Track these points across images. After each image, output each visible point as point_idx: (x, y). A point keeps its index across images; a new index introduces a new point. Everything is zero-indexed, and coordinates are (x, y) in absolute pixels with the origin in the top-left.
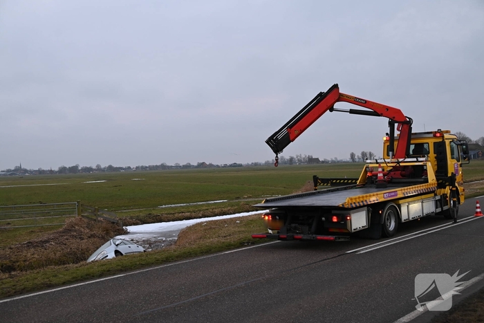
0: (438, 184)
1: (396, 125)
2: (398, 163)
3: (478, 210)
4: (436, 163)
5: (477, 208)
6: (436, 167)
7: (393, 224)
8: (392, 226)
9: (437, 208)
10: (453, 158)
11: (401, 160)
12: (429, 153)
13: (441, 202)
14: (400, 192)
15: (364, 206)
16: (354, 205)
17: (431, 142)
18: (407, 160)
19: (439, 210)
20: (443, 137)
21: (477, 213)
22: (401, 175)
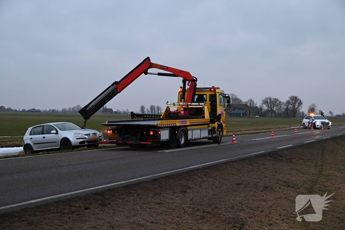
0: (210, 120)
1: (187, 82)
2: (188, 105)
3: (234, 139)
4: (210, 107)
5: (233, 137)
6: (210, 110)
7: (183, 140)
8: (183, 141)
9: (209, 134)
10: (220, 105)
11: (189, 104)
12: (206, 101)
13: (212, 131)
14: (188, 122)
15: (168, 127)
16: (163, 126)
17: (208, 94)
18: (193, 104)
19: (210, 136)
20: (215, 91)
21: (233, 140)
22: (189, 113)
